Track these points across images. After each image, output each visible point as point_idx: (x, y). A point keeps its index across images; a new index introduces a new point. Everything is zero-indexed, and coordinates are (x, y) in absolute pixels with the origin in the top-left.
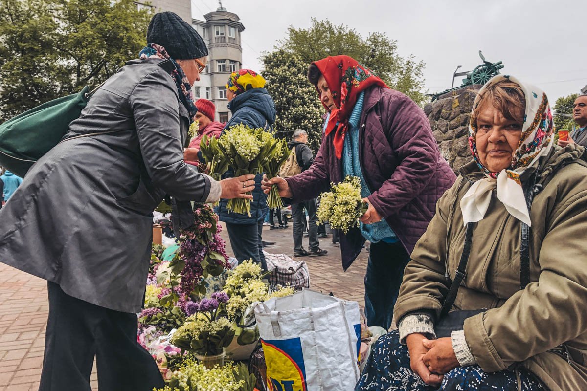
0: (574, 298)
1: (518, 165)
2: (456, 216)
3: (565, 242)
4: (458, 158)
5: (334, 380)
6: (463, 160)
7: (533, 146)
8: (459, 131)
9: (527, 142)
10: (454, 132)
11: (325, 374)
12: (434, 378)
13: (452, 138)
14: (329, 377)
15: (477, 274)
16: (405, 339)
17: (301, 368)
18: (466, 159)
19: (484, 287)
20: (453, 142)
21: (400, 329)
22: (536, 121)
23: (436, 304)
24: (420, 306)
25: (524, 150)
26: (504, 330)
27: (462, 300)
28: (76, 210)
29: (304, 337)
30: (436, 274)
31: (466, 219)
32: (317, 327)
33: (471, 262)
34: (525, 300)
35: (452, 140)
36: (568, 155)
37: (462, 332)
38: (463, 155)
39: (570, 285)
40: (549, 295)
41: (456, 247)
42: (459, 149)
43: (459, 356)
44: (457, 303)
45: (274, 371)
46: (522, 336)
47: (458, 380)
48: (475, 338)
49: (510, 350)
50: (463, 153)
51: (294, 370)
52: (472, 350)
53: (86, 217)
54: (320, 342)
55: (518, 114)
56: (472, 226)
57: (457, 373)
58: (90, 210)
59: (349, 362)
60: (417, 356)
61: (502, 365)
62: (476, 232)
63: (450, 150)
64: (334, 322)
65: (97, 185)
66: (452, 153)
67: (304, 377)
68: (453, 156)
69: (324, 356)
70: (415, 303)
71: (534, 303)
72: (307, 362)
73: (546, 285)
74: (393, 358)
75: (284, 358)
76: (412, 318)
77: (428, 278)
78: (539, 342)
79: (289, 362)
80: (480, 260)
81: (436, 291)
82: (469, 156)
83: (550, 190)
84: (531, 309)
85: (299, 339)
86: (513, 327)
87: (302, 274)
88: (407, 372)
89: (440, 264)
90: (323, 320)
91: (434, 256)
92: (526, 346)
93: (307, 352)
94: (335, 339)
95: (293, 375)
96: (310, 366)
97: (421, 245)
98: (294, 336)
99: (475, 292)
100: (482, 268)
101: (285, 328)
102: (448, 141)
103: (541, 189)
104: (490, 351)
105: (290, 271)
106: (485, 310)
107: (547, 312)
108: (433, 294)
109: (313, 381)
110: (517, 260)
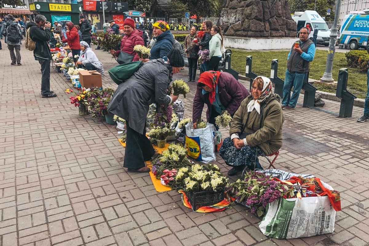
0: (269, 132)
1: (260, 99)
2: (246, 109)
3: (269, 120)
4: (246, 20)
5: (208, 148)
6: (249, 21)
7: (264, 95)
8: (248, 3)
9: (263, 94)
10: (245, 3)
11: (206, 146)
12: (239, 148)
13: (243, 7)
14: (207, 147)
15: (250, 125)
16: (232, 139)
17: (199, 145)
18: (251, 21)
19: (252, 128)
20: (244, 9)
21: (231, 137)
22: (266, 89)
23: (240, 131)
24: (236, 131)
25: (262, 96)
26: (254, 139)
27: (246, 130)
28: (134, 102)
29: (200, 137)
30: (240, 123)
31: (249, 111)
32: (204, 134)
33: (249, 122)
34: (259, 132)
35: (243, 8)
36: (273, 98)
37: (245, 139)
38: (249, 18)
39: (269, 129)
40: (264, 131)
41: (245, 118)
42: (247, 14)
43: (245, 144)
44: (245, 130)
45: (191, 145)
46: (258, 140)
47: (245, 149)
48: (248, 140)
49: (255, 142)
50: (249, 17)
51: (197, 145)
52: (248, 142)
53: (136, 105)
54: (205, 138)
55: (261, 87)
56: (250, 113)
57: (244, 147)
58: (137, 103)
59: (212, 143)
60: (236, 143)
61: (253, 146)
62: (250, 115)
63: (242, 14)
64: (208, 132)
65: (140, 96)
66: (243, 16)
67: (200, 147)
68: (243, 18)
69: (206, 142)
70: (235, 131)
71: (261, 133)
72: (201, 143)
73: (264, 129)
74: (229, 144)
75: (194, 142)
76: (234, 134)
77: (238, 124)
78: (261, 141)
79: (196, 143)
80: (251, 122)
81: (240, 127)
82: (252, 19)
83: (267, 108)
84: (260, 134)
85: (199, 137)
86: (256, 138)
87: (181, 106)
88: (233, 147)
89: (241, 120)
90: (205, 131)
91: (239, 118)
92: (258, 142)
93: (201, 141)
94: (208, 137)
95: (197, 147)
96: (202, 145)
97: (236, 115)
98: (197, 136)
99: (249, 129)
100: (252, 123)
101: (195, 134)
102: (241, 8)
103: (266, 106)
104: (251, 143)
105: (177, 105)
106: (251, 134)
107: (263, 135)
108: (239, 128)
109: (203, 148)
110: (259, 122)
